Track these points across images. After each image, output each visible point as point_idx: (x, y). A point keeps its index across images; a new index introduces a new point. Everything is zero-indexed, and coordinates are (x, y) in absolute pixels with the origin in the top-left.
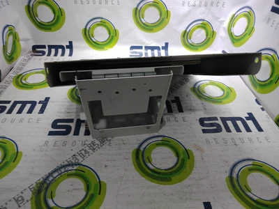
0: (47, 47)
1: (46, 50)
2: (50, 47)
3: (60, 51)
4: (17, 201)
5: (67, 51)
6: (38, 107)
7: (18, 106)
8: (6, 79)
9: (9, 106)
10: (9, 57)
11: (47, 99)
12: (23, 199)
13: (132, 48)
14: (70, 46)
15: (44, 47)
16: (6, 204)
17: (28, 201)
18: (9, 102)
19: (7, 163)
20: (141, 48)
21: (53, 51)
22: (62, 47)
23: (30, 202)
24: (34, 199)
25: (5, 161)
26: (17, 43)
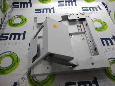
0: (19, 3)
1: (19, 5)
2: (21, 3)
3: (26, 5)
4: (22, 79)
5: (29, 5)
6: (22, 36)
7: (13, 36)
8: (5, 22)
9: (9, 36)
10: (3, 10)
11: (25, 32)
12: (24, 78)
13: (59, 2)
14: (30, 2)
15: (18, 3)
16: (19, 80)
17: (26, 79)
18: (8, 34)
19: (15, 63)
20: (63, 1)
21: (22, 5)
22: (26, 3)
23: (27, 79)
24: (28, 78)
25: (14, 62)
26: (5, 2)
